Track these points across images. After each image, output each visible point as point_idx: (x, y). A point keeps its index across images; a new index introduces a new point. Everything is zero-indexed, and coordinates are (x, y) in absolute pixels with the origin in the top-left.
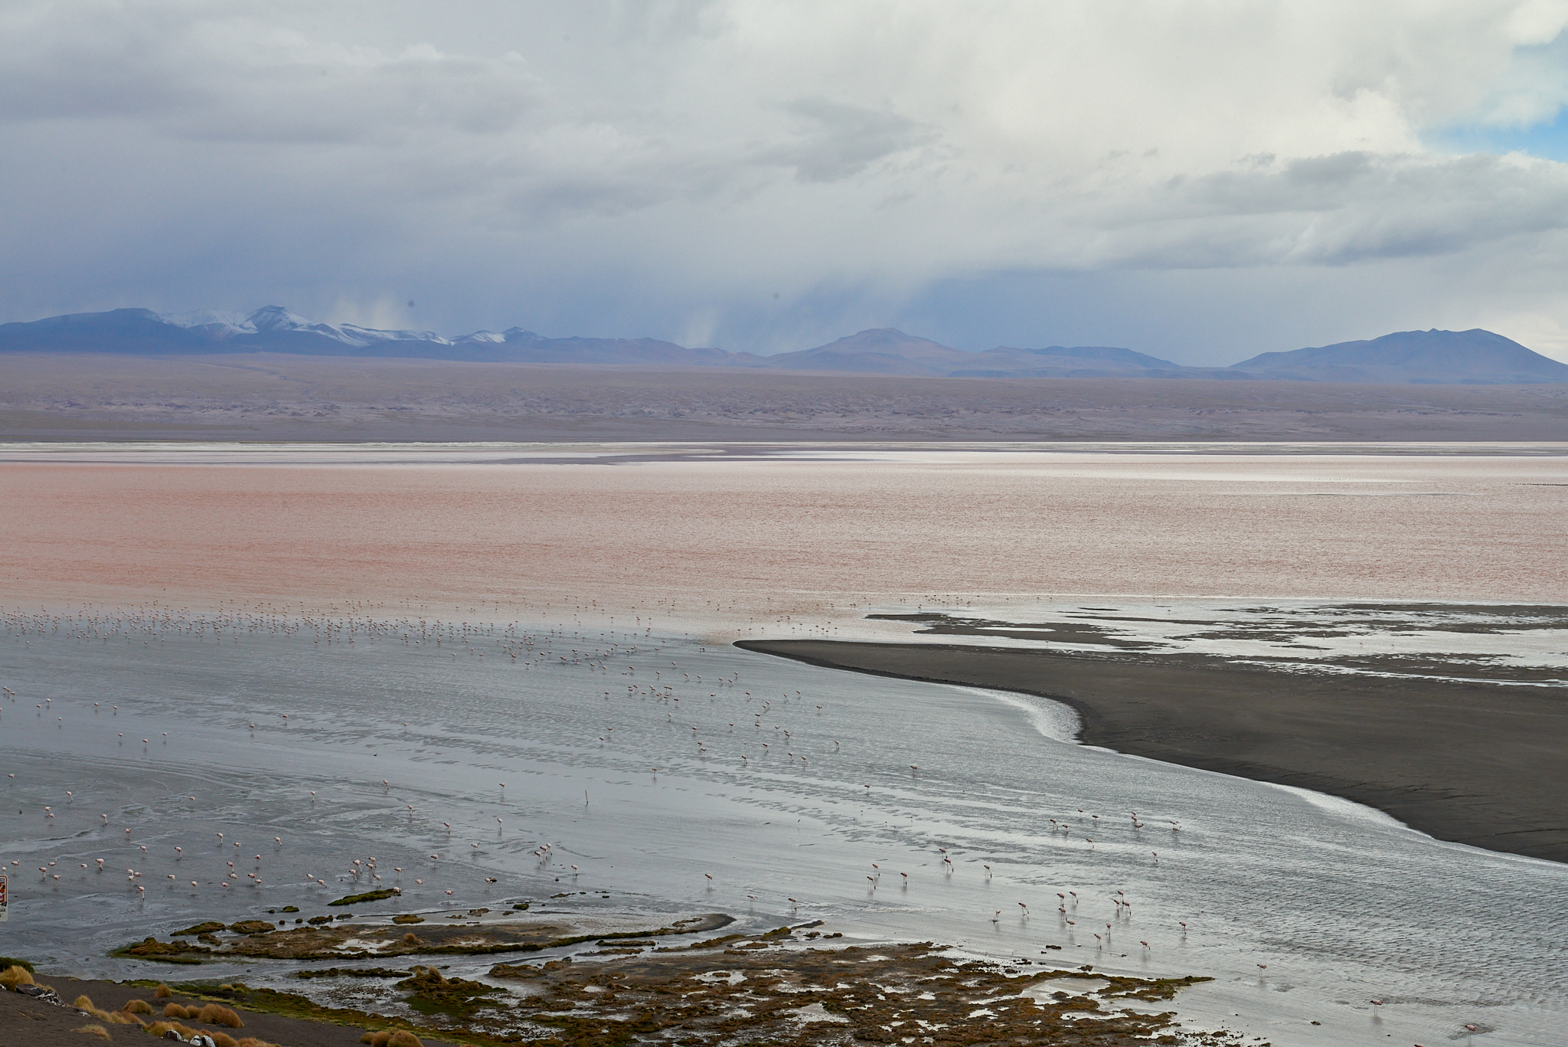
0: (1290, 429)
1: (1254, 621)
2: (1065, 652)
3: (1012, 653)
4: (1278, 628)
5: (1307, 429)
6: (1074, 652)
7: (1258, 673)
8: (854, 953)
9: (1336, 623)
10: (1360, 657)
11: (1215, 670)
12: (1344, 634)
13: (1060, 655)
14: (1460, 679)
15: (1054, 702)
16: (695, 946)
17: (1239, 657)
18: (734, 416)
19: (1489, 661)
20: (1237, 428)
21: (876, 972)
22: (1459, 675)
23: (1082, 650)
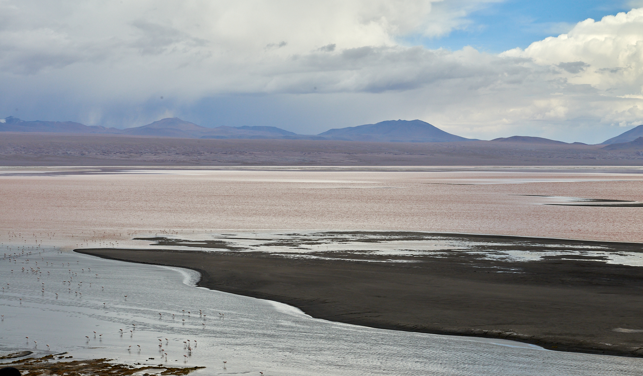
0: (341, 161)
1: (288, 239)
2: (207, 252)
3: (186, 252)
4: (296, 241)
5: (347, 161)
6: (211, 252)
7: (279, 259)
8: (75, 363)
9: (319, 239)
10: (322, 252)
11: (263, 258)
12: (320, 243)
13: (205, 253)
14: (355, 260)
15: (194, 271)
16: (14, 362)
17: (275, 253)
18: (107, 155)
19: (370, 253)
20: (320, 160)
21: (80, 369)
22: (355, 258)
23: (214, 251)
